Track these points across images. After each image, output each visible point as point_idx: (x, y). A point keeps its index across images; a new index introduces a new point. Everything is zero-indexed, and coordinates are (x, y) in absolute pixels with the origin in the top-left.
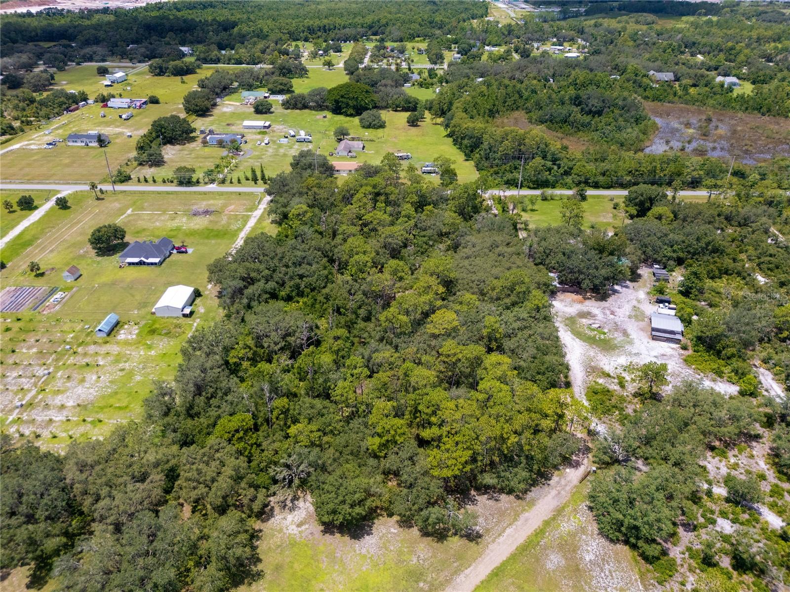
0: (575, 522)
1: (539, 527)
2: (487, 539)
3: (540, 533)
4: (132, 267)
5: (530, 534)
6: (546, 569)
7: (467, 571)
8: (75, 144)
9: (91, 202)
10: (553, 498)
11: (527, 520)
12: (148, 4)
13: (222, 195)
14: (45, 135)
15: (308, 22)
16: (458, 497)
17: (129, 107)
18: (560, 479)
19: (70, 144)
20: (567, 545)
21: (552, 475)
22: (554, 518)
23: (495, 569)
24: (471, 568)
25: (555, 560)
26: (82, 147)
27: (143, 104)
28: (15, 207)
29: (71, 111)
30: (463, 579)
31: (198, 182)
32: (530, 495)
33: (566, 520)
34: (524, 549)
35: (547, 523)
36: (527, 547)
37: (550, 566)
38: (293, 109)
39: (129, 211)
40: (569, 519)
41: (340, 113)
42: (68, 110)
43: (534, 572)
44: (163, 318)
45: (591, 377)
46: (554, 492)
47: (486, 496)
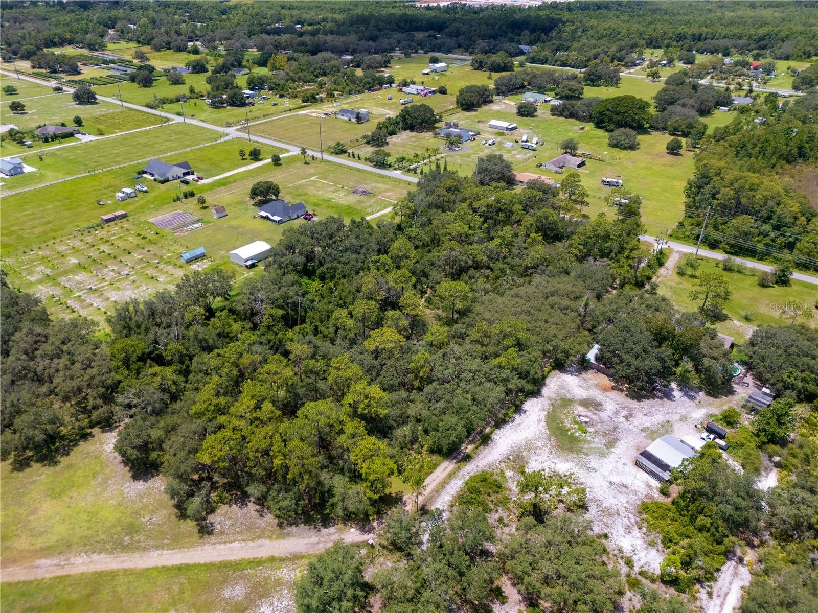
0: (295, 575)
1: (262, 558)
2: (213, 539)
3: (256, 563)
4: (261, 220)
5: (247, 557)
6: (220, 593)
7: (165, 552)
8: (342, 117)
9: (300, 164)
10: (307, 544)
11: (260, 546)
12: (544, 2)
13: (395, 181)
14: (334, 107)
15: (683, 29)
16: (237, 495)
17: (417, 94)
18: (336, 532)
19: (339, 117)
20: (263, 587)
21: (333, 526)
22: (282, 560)
23: (185, 564)
24: (171, 552)
25: (237, 592)
26: (344, 121)
27: (430, 92)
28: (247, 156)
29: (372, 91)
30: (156, 555)
31: (390, 166)
32: (289, 529)
33: (291, 568)
34: (225, 566)
35: (272, 559)
36: (231, 566)
37: (227, 593)
38: (559, 116)
39: (313, 178)
40: (294, 569)
41: (602, 128)
42: (369, 89)
43: (209, 588)
44: (233, 263)
45: (502, 464)
46: (314, 539)
47: (258, 507)
